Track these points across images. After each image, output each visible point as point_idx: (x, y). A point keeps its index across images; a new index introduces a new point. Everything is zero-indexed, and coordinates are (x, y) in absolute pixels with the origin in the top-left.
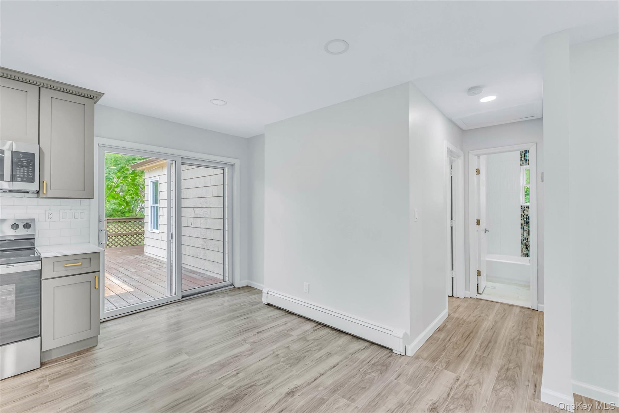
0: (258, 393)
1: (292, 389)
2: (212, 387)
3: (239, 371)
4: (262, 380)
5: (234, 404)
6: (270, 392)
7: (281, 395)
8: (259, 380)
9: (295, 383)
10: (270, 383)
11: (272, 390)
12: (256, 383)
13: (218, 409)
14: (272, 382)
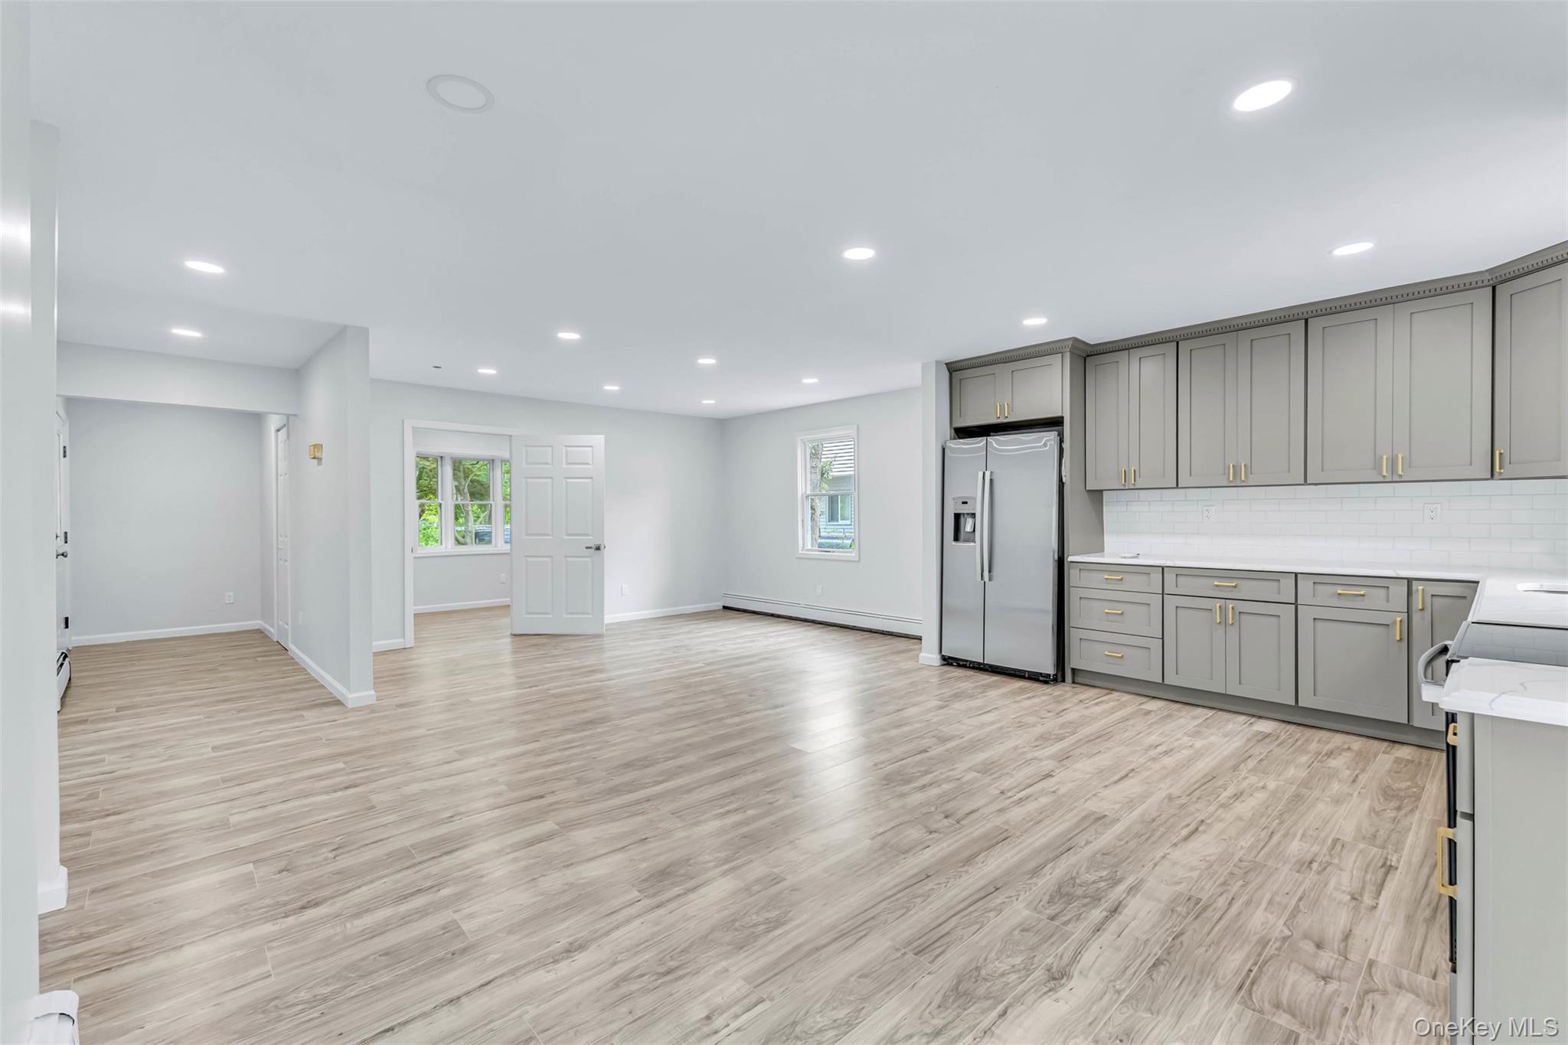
0: (652, 954)
1: (568, 958)
2: (772, 977)
3: (706, 1030)
4: (638, 990)
5: (709, 934)
6: (623, 955)
7: (599, 946)
8: (645, 991)
9: (551, 976)
10: (616, 978)
11: (616, 958)
12: (656, 980)
13: (744, 927)
14: (609, 983)
